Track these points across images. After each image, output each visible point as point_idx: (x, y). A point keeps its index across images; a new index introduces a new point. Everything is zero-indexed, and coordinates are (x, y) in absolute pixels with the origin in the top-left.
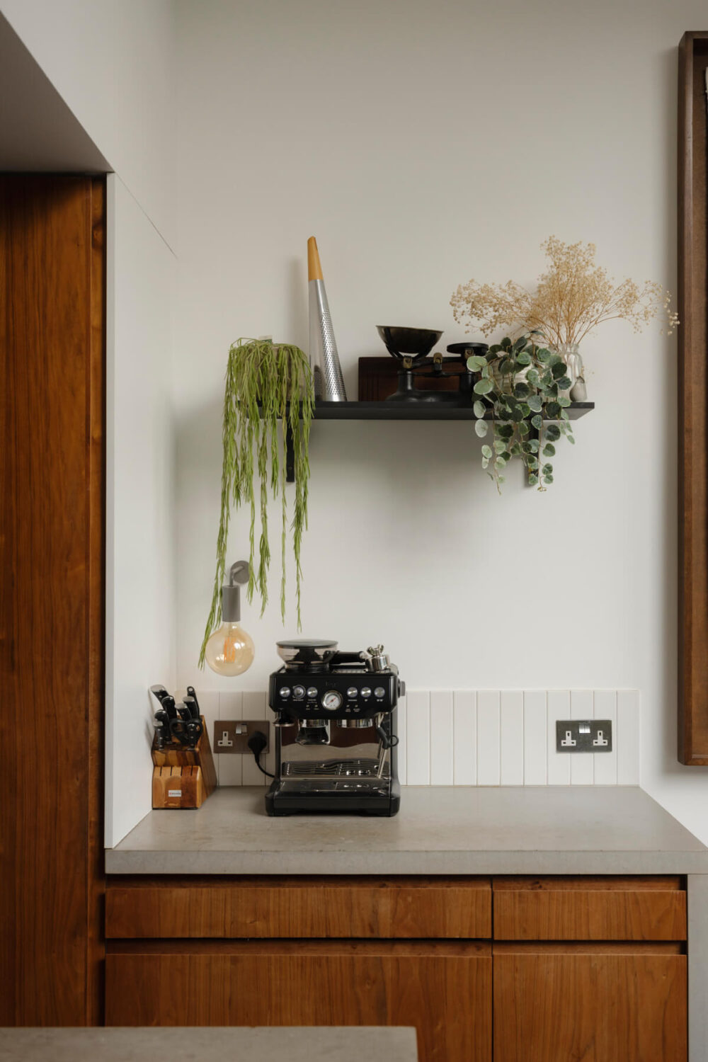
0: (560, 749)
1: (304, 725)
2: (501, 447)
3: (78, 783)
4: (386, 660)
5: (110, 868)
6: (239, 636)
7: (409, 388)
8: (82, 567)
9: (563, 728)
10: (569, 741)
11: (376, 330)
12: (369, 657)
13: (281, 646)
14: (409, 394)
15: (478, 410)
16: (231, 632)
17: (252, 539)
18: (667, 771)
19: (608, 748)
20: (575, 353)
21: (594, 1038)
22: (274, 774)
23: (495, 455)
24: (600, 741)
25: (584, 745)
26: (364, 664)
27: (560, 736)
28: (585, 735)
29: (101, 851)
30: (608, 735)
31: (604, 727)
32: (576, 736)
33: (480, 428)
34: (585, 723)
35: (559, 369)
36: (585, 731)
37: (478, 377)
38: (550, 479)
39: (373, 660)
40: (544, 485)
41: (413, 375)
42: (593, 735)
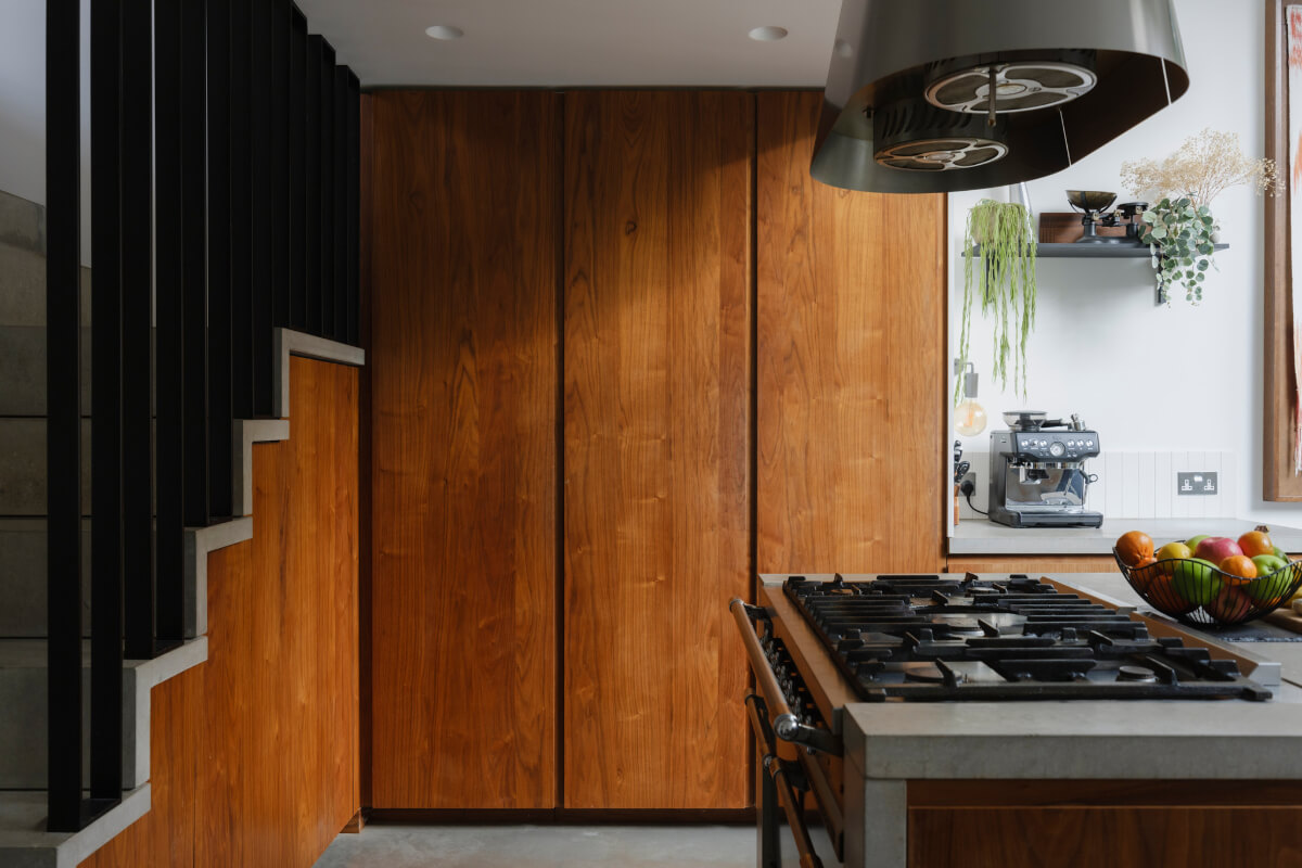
0: (1180, 492)
1: (1032, 468)
3: (930, 494)
4: (1084, 423)
5: (952, 550)
6: (978, 408)
7: (1093, 234)
8: (933, 351)
9: (1182, 477)
10: (1187, 487)
11: (1065, 194)
12: (1070, 421)
13: (1007, 414)
14: (1094, 239)
15: (1152, 250)
16: (971, 404)
17: (995, 339)
18: (1255, 508)
19: (1215, 492)
24: (1209, 487)
25: (1198, 490)
26: (1065, 428)
27: (1181, 483)
28: (1199, 483)
29: (945, 541)
30: (1214, 483)
31: (1212, 477)
32: (1192, 483)
33: (1154, 263)
34: (1199, 474)
35: (1207, 221)
36: (1198, 479)
37: (1150, 226)
38: (1199, 297)
39: (1075, 424)
40: (1196, 301)
42: (1205, 483)
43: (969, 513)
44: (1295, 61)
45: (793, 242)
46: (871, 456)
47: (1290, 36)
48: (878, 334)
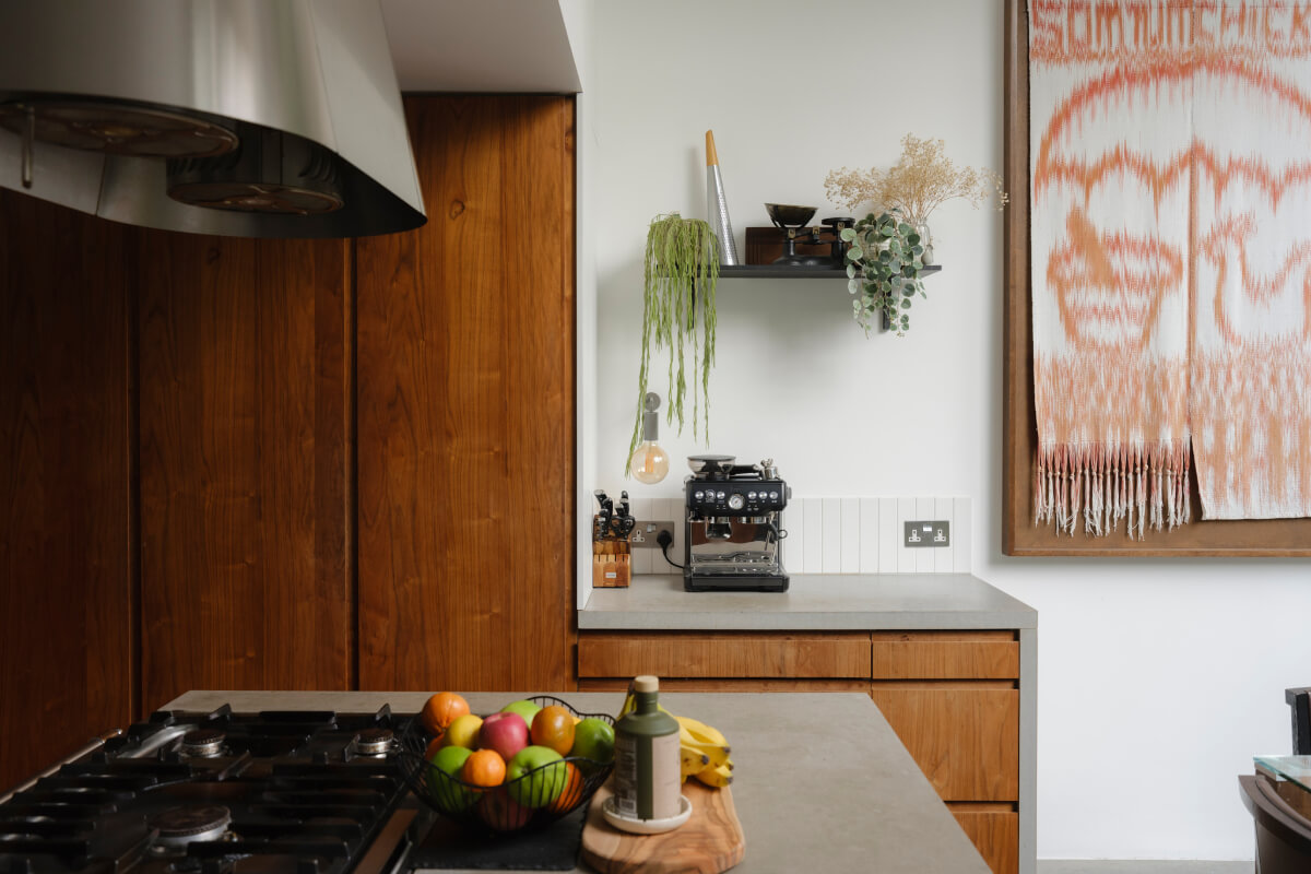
0: (908, 544)
1: (713, 522)
2: (867, 301)
3: (556, 561)
4: (776, 470)
5: (581, 625)
6: (658, 452)
7: (792, 253)
8: (559, 396)
9: (910, 527)
10: (915, 538)
11: (764, 207)
12: (761, 468)
13: (692, 459)
14: (792, 259)
15: (850, 271)
16: (650, 448)
17: (671, 375)
18: (993, 562)
19: (946, 544)
20: (925, 225)
21: (948, 752)
22: (683, 565)
23: (863, 307)
24: (940, 538)
25: (927, 541)
26: (757, 474)
27: (908, 534)
28: (928, 533)
29: (574, 612)
30: (946, 533)
31: (943, 526)
32: (920, 533)
33: (852, 285)
34: (927, 524)
35: (914, 239)
36: (928, 529)
37: (849, 245)
38: (906, 327)
39: (766, 471)
40: (902, 331)
41: (794, 243)
42: (934, 533)
43: (665, 567)
44: (1037, 54)
45: (397, 271)
46: (488, 516)
47: (1031, 26)
48: (496, 376)
